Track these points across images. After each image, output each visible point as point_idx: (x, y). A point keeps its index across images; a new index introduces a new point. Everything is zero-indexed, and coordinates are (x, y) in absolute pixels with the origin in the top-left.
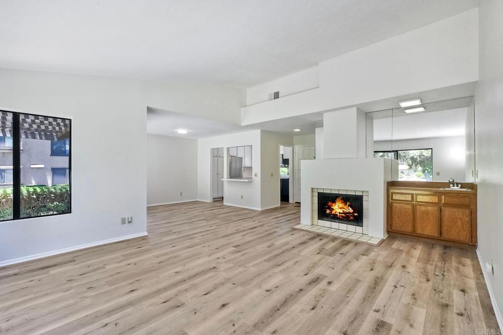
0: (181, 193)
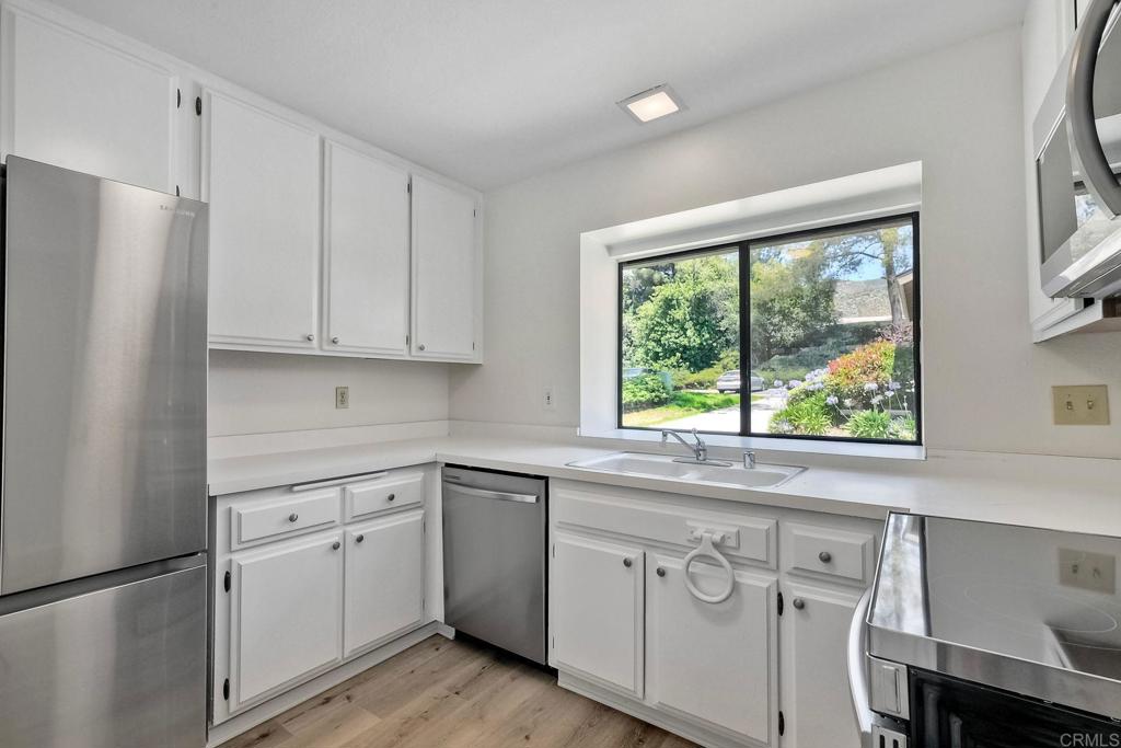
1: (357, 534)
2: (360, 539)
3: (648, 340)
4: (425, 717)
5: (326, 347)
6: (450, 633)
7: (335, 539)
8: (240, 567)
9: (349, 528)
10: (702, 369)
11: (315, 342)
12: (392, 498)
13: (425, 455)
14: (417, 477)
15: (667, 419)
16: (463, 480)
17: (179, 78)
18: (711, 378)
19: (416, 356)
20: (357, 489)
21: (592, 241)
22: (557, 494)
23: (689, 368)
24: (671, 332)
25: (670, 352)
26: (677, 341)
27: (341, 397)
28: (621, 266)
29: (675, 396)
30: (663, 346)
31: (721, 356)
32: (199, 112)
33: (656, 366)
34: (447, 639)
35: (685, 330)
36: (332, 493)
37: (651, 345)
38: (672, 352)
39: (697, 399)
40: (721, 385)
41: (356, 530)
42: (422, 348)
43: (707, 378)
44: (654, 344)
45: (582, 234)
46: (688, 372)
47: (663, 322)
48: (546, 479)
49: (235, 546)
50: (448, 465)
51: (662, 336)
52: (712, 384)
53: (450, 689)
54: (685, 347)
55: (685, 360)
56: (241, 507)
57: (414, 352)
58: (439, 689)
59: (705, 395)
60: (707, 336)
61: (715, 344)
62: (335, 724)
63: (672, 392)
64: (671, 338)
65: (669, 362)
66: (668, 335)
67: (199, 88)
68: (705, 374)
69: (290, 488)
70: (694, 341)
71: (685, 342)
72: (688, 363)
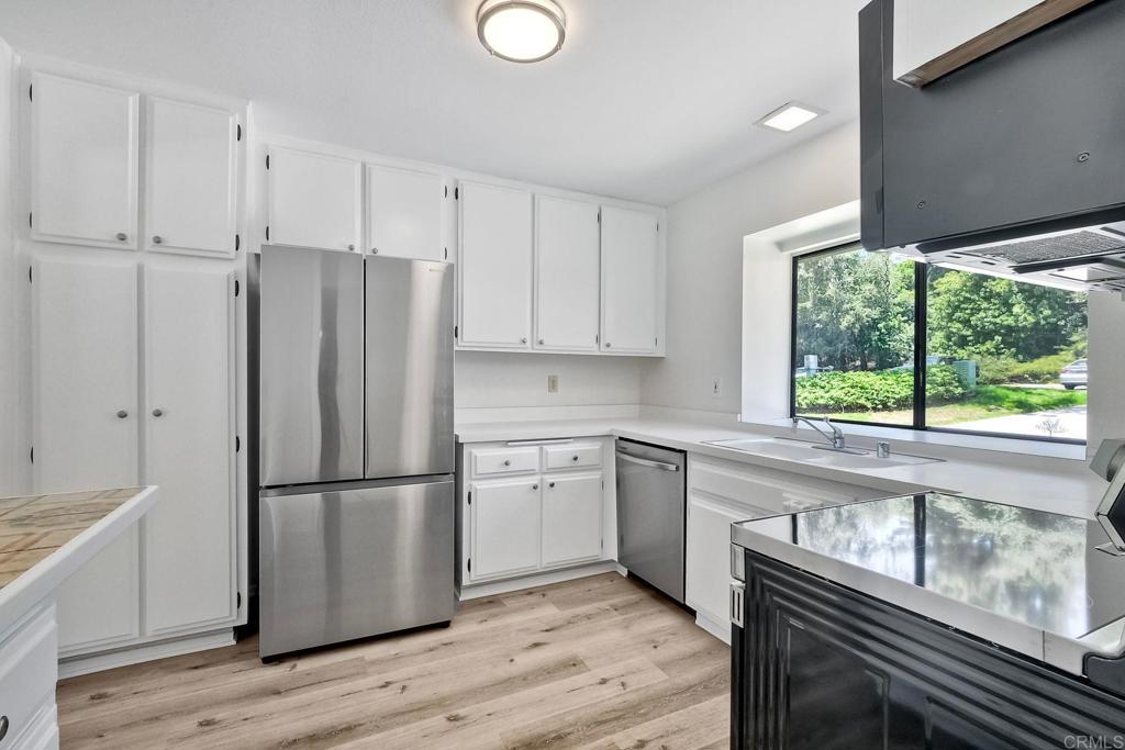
1: (551, 481)
2: (552, 485)
3: (951, 320)
4: (589, 617)
5: (536, 347)
6: (624, 572)
7: (535, 482)
8: (476, 490)
9: (546, 477)
10: (1038, 356)
11: (528, 344)
12: (576, 459)
13: (603, 429)
14: (596, 446)
15: (961, 419)
16: (629, 450)
17: (446, 180)
18: (1052, 368)
19: (605, 352)
20: (551, 449)
21: (758, 242)
22: (693, 465)
23: (1015, 356)
24: (985, 309)
25: (983, 335)
26: (998, 320)
27: (553, 384)
28: (795, 260)
29: (978, 393)
30: (974, 328)
31: (1074, 338)
32: (457, 197)
33: (962, 353)
34: (622, 576)
35: (1009, 307)
36: (534, 450)
37: (956, 327)
38: (988, 335)
39: (1015, 396)
40: (1067, 377)
41: (550, 479)
42: (608, 345)
43: (1046, 369)
44: (960, 326)
45: (746, 238)
46: (1012, 361)
47: (975, 297)
48: (685, 452)
49: (474, 476)
50: (621, 438)
51: (972, 314)
52: (1055, 376)
53: (611, 606)
54: (1010, 329)
55: (1008, 345)
56: (479, 452)
57: (602, 349)
58: (604, 605)
59: (1028, 392)
60: (1047, 312)
61: (1062, 323)
62: (532, 607)
63: (973, 386)
64: (988, 316)
65: (984, 348)
66: (982, 314)
67: (457, 181)
68: (1042, 364)
69: (506, 443)
70: (1025, 319)
71: (1010, 321)
72: (1013, 350)
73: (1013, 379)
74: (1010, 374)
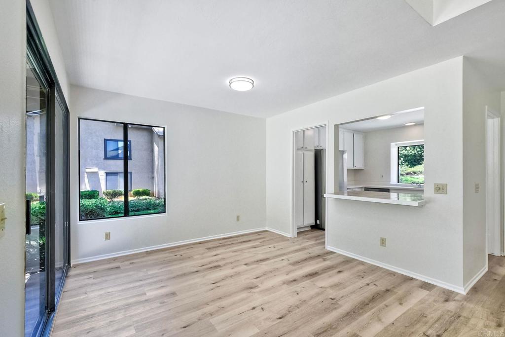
0: (238, 217)
10: (415, 165)
18: (420, 170)
21: (393, 144)
28: (398, 148)
42: (356, 167)
43: (418, 170)
45: (391, 143)
46: (407, 167)
55: (406, 161)
57: (354, 167)
68: (417, 168)
70: (411, 152)
71: (406, 153)
72: (407, 163)
73: (407, 174)
74: (406, 172)
